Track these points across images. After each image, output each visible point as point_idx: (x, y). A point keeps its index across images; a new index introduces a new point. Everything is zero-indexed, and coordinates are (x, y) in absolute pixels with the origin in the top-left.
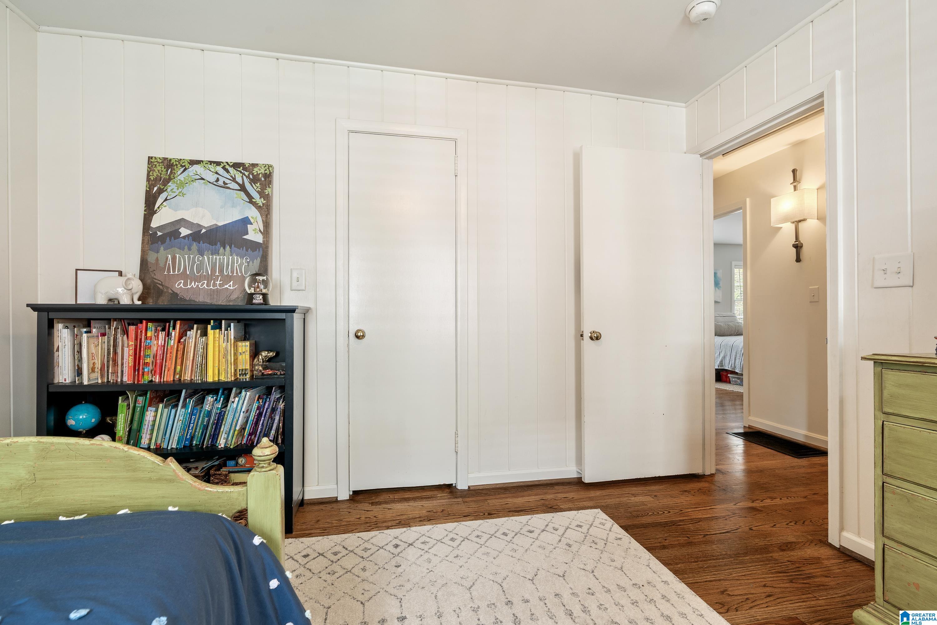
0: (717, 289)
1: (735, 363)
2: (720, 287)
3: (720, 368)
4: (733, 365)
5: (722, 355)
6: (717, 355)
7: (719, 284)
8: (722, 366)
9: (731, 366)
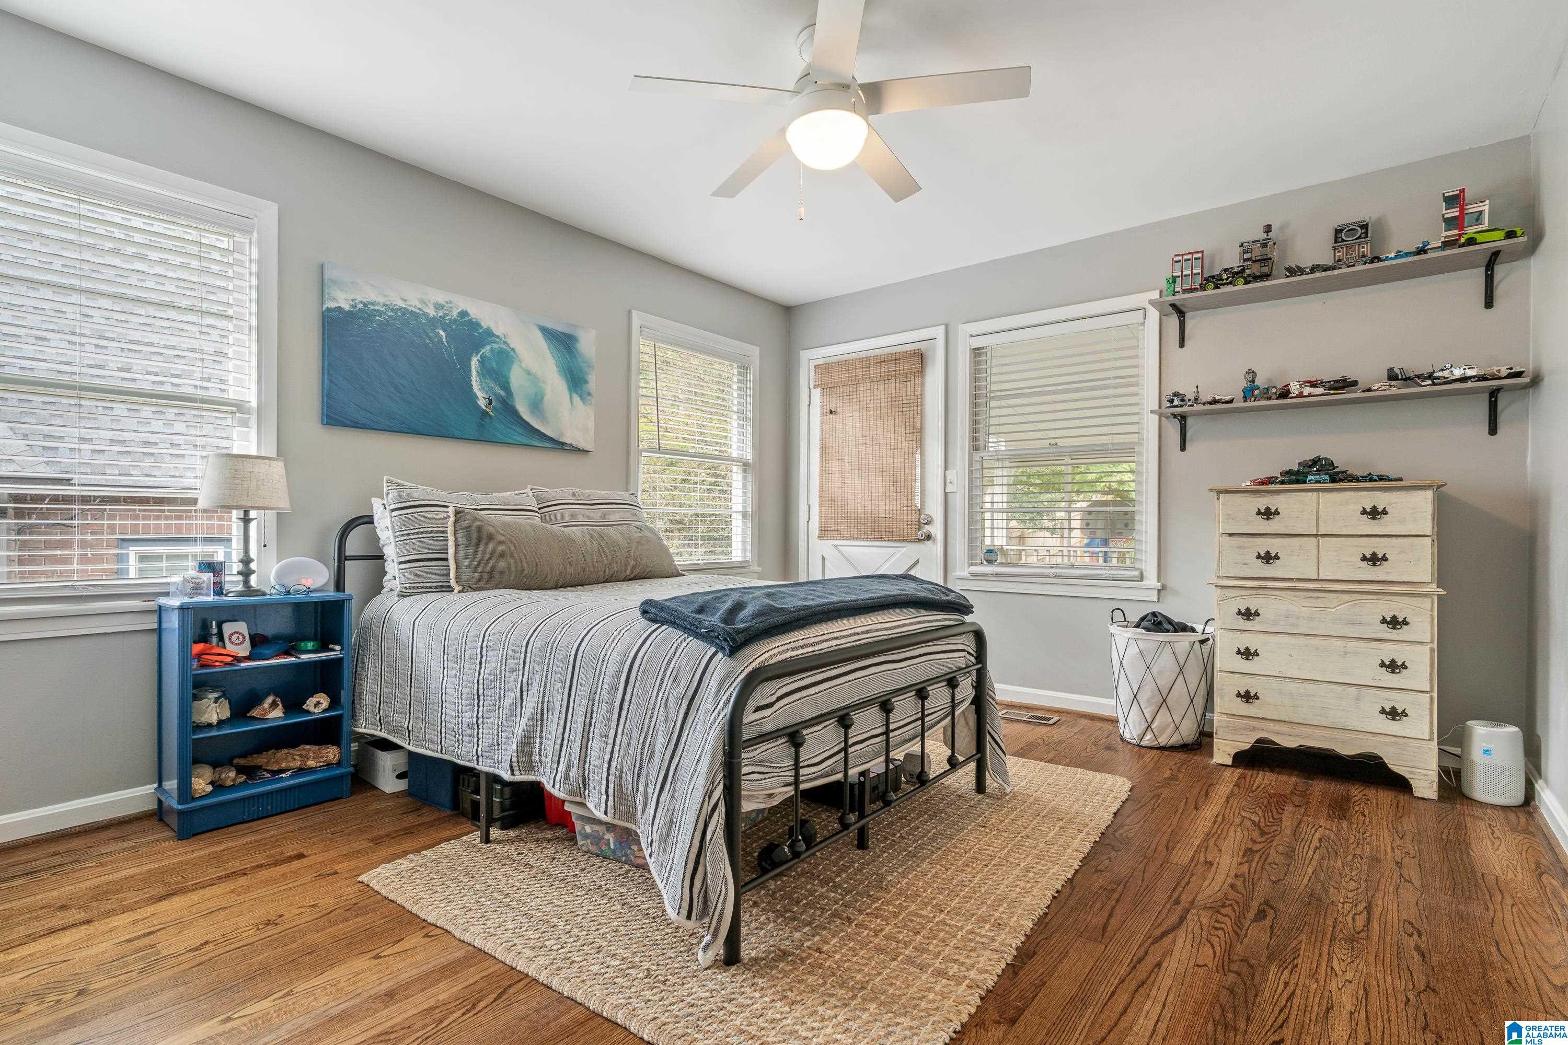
0: (576, 398)
1: (583, 758)
2: (589, 394)
3: (518, 778)
4: (574, 772)
5: (530, 705)
6: (509, 700)
7: (586, 382)
8: (530, 767)
9: (567, 777)
